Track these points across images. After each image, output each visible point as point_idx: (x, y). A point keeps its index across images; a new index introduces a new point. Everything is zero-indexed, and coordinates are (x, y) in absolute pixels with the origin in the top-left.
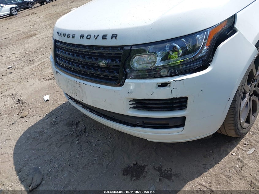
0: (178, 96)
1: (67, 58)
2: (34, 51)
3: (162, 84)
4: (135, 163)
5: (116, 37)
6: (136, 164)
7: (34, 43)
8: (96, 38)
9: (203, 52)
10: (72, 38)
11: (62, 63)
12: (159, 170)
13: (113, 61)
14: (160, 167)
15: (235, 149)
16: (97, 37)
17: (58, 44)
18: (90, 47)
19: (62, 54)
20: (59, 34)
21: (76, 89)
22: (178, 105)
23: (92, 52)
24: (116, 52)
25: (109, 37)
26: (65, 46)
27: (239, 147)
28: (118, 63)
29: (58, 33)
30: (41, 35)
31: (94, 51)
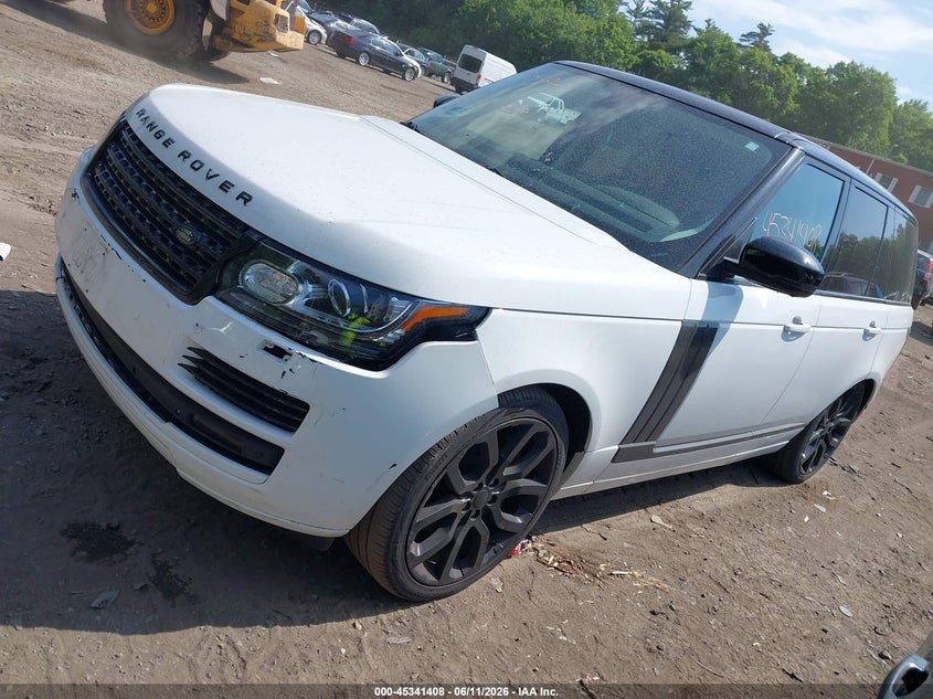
0: (291, 393)
1: (122, 177)
2: (59, 109)
3: (276, 347)
4: (115, 524)
5: (246, 201)
6: (118, 527)
7: (78, 88)
8: (208, 178)
9: (390, 335)
10: (164, 143)
11: (103, 181)
12: (162, 568)
13: (211, 243)
14: (170, 564)
15: (371, 619)
16: (212, 177)
17: (125, 135)
18: (188, 188)
19: (116, 162)
20: (142, 117)
21: (91, 258)
22: (283, 413)
23: (180, 199)
24: (228, 228)
25: (234, 192)
26: (136, 149)
27: (381, 620)
28: (218, 253)
29: (142, 112)
30: (119, 81)
31: (189, 200)
